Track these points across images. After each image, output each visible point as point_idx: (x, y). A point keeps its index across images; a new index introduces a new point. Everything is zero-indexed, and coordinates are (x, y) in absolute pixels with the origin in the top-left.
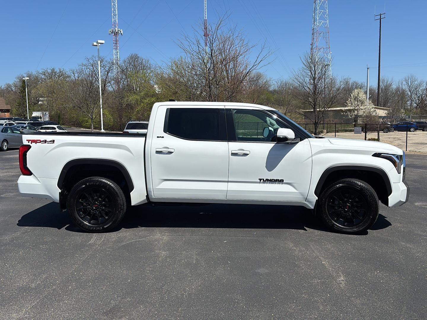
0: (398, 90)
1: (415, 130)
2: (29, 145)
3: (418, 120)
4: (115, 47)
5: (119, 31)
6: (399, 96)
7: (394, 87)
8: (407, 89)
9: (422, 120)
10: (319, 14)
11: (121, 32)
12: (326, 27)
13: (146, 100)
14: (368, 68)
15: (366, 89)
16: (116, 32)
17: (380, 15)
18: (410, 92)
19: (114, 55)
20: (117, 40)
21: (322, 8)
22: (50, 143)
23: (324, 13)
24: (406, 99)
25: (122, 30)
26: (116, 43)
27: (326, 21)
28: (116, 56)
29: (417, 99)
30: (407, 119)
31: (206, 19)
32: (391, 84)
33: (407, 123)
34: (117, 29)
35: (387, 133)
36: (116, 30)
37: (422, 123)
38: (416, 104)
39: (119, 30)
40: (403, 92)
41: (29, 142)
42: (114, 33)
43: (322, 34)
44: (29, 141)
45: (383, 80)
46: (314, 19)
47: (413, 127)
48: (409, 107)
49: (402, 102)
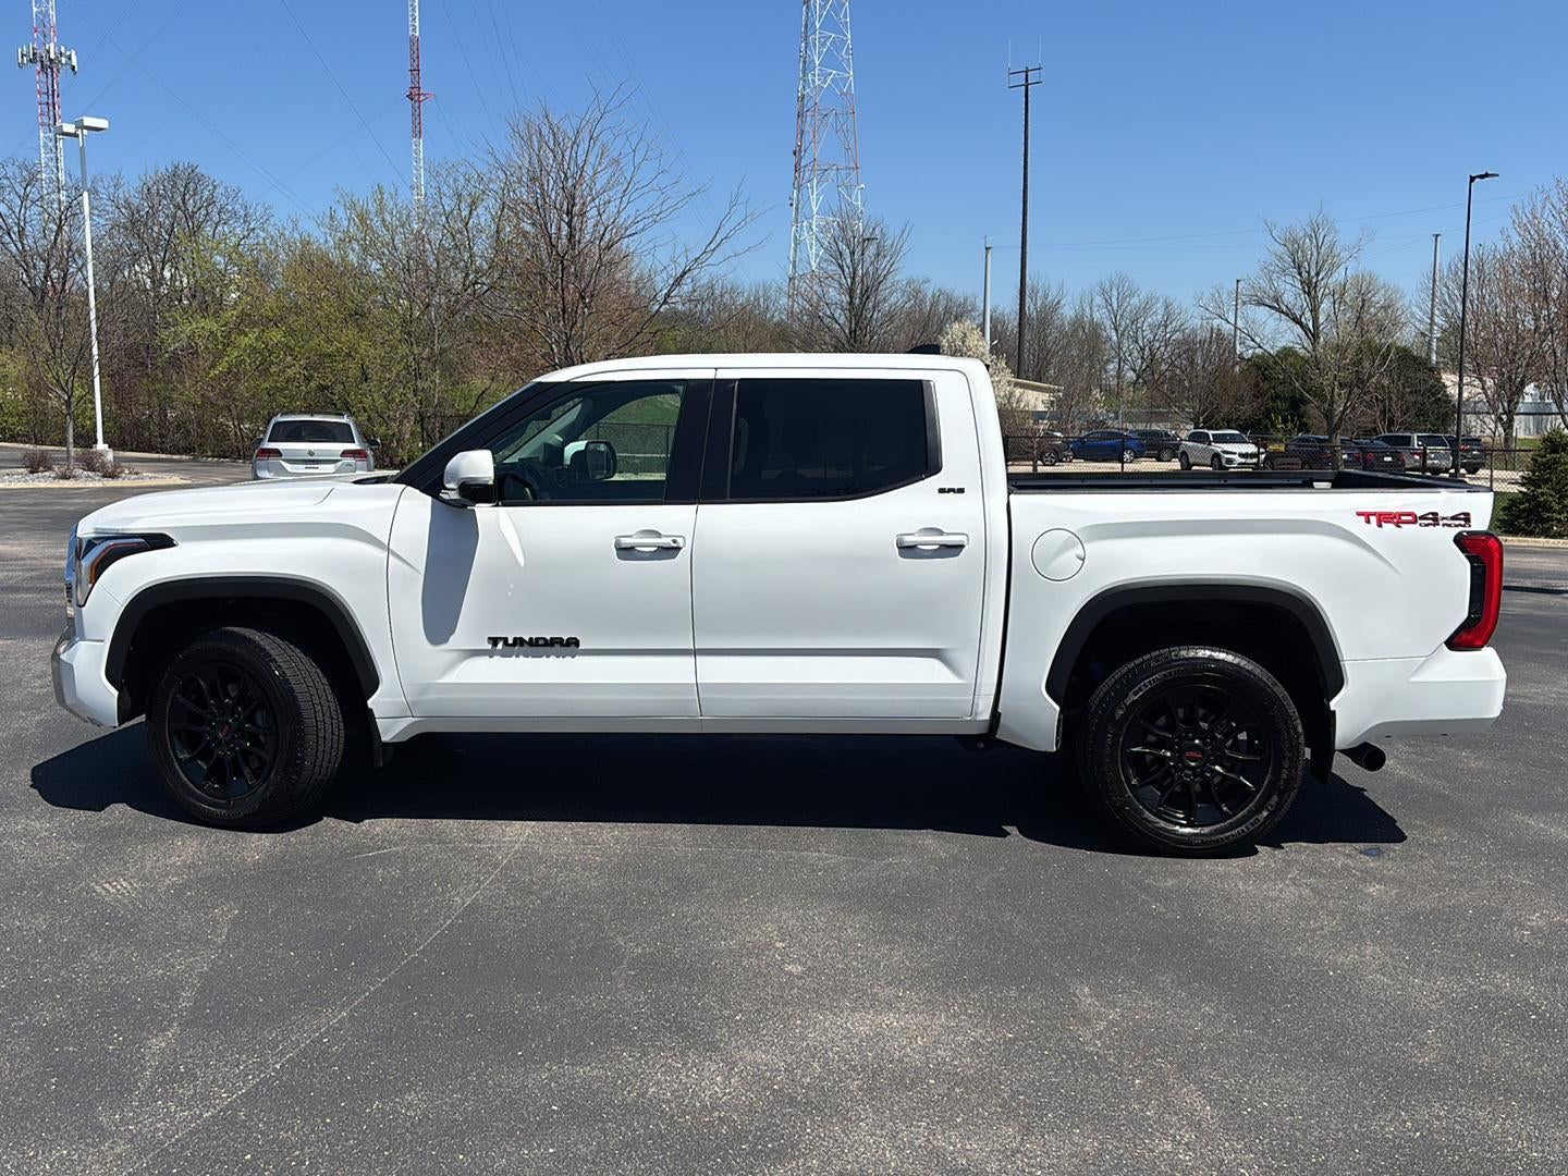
0: (1078, 323)
1: (1136, 457)
3: (1141, 427)
4: (46, 121)
5: (61, 54)
6: (1081, 342)
7: (1067, 312)
8: (1108, 323)
9: (1155, 427)
10: (823, 45)
11: (70, 58)
12: (845, 94)
13: (246, 339)
14: (987, 249)
15: (981, 318)
16: (51, 60)
17: (1027, 71)
18: (1117, 331)
19: (42, 151)
20: (53, 91)
21: (830, 24)
23: (839, 45)
24: (1104, 355)
25: (73, 53)
26: (50, 101)
27: (846, 72)
28: (53, 155)
29: (1136, 354)
30: (1110, 422)
31: (417, 34)
32: (1058, 303)
33: (1111, 435)
34: (52, 45)
35: (1053, 465)
36: (48, 52)
37: (1156, 433)
38: (1135, 371)
39: (63, 50)
40: (1096, 328)
42: (39, 64)
43: (831, 118)
45: (1035, 291)
46: (804, 62)
47: (1129, 449)
48: (1113, 383)
49: (1092, 366)
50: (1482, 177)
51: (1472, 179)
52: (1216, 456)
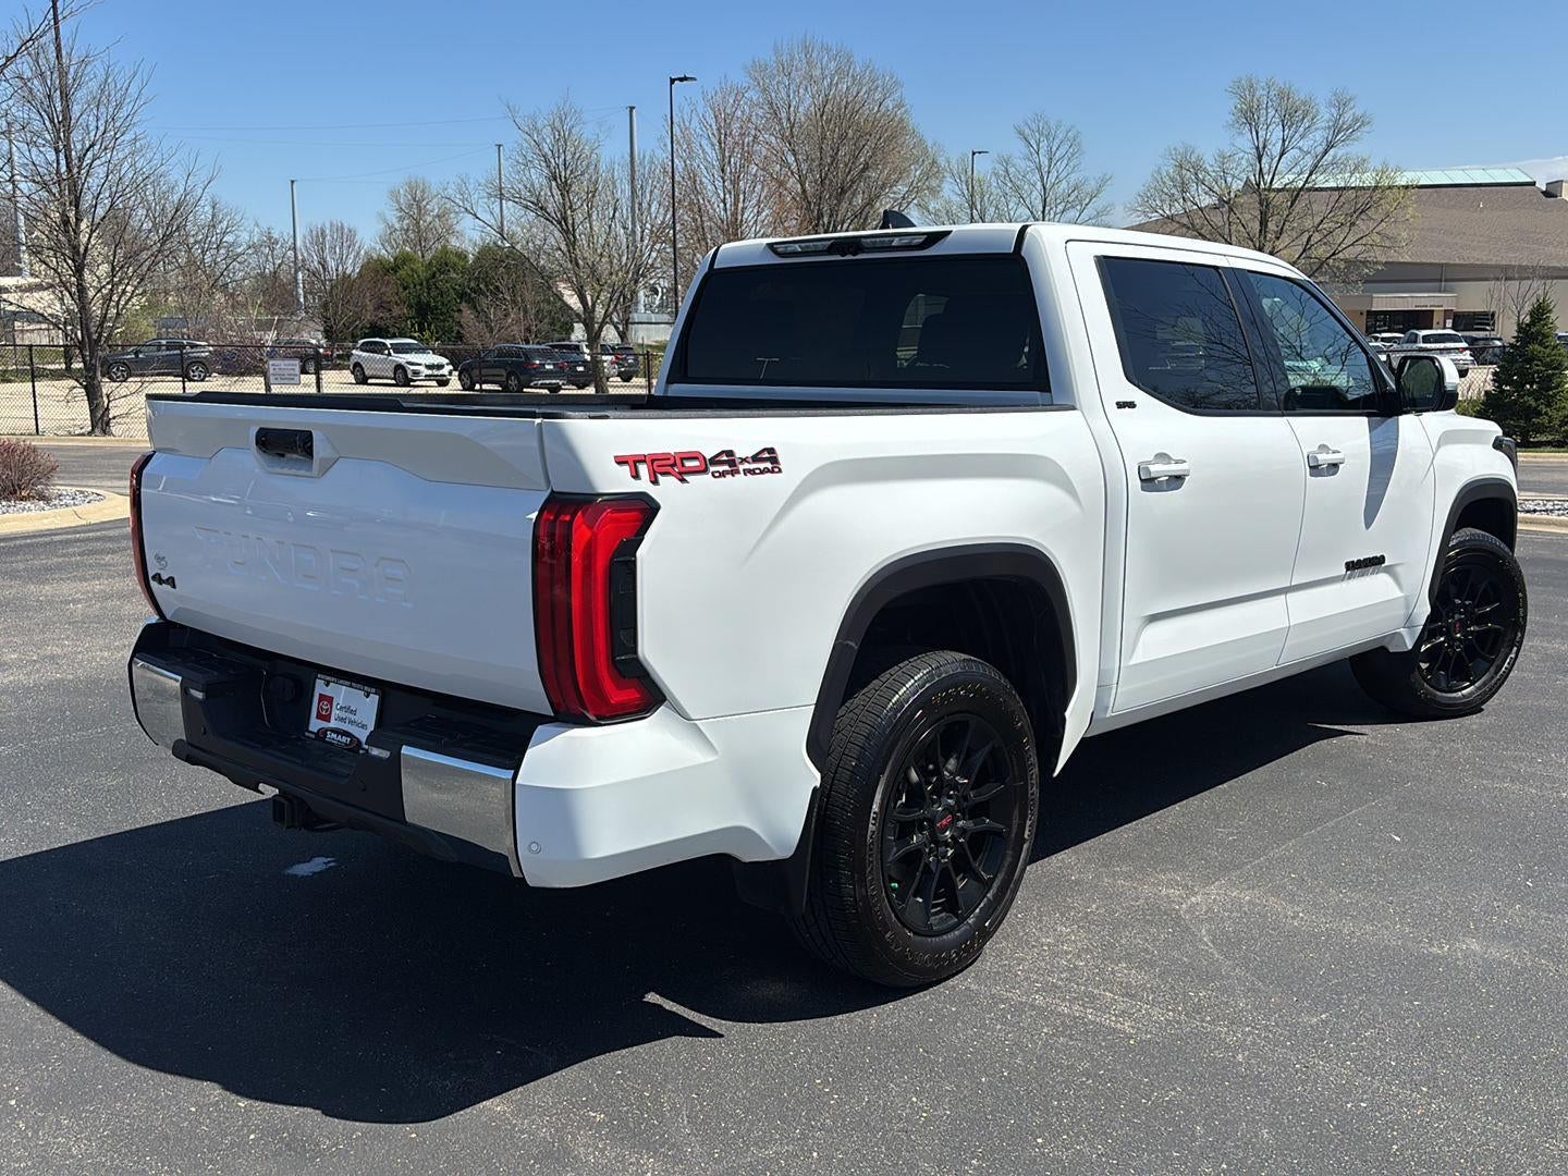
2: (643, 497)
14: (292, 182)
22: (762, 472)
41: (636, 476)
44: (632, 462)
50: (681, 80)
51: (672, 81)
52: (399, 367)
